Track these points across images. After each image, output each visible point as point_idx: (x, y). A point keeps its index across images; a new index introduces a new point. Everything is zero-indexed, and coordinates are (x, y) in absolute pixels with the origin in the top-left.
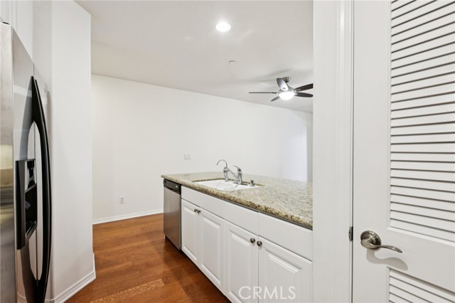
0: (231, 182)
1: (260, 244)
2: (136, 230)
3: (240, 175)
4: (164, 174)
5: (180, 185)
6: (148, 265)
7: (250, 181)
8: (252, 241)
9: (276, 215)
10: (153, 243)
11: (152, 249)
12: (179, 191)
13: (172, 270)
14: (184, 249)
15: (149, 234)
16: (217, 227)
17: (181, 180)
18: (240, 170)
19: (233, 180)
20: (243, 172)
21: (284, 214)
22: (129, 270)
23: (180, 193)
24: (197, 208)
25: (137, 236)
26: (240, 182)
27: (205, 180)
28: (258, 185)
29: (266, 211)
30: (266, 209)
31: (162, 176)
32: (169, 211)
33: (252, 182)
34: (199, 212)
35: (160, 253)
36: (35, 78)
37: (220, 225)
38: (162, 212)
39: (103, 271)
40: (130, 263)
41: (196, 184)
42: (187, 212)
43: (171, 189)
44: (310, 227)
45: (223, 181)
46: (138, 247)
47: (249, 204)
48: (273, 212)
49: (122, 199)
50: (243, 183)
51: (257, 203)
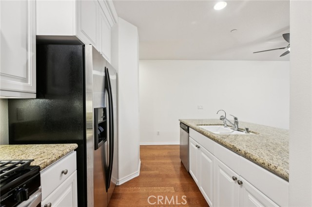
0: (229, 128)
1: (240, 183)
2: (165, 153)
3: (237, 123)
4: (181, 118)
5: (188, 127)
6: (168, 176)
7: (244, 129)
8: (235, 179)
9: (254, 161)
10: (173, 163)
11: (171, 167)
12: (188, 131)
13: (181, 184)
14: (191, 172)
15: (171, 157)
16: (210, 161)
17: (189, 124)
18: (236, 119)
19: (231, 126)
20: (239, 120)
21: (261, 161)
22: (157, 176)
23: (188, 133)
24: (198, 144)
25: (164, 156)
26: (236, 129)
27: (207, 125)
28: (253, 132)
29: (245, 156)
30: (245, 154)
31: (179, 120)
32: (182, 144)
33: (247, 129)
34: (199, 147)
35: (176, 170)
36: (107, 68)
37: (212, 160)
38: (179, 144)
39: (144, 172)
40: (157, 172)
41: (198, 127)
42: (192, 146)
43: (184, 129)
44: (287, 179)
45: (223, 127)
46: (164, 164)
47: (232, 147)
48: (252, 157)
49: (158, 132)
50: (239, 130)
51: (238, 147)
